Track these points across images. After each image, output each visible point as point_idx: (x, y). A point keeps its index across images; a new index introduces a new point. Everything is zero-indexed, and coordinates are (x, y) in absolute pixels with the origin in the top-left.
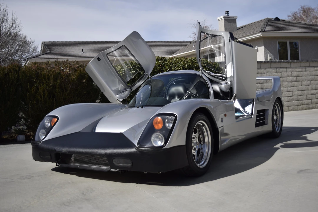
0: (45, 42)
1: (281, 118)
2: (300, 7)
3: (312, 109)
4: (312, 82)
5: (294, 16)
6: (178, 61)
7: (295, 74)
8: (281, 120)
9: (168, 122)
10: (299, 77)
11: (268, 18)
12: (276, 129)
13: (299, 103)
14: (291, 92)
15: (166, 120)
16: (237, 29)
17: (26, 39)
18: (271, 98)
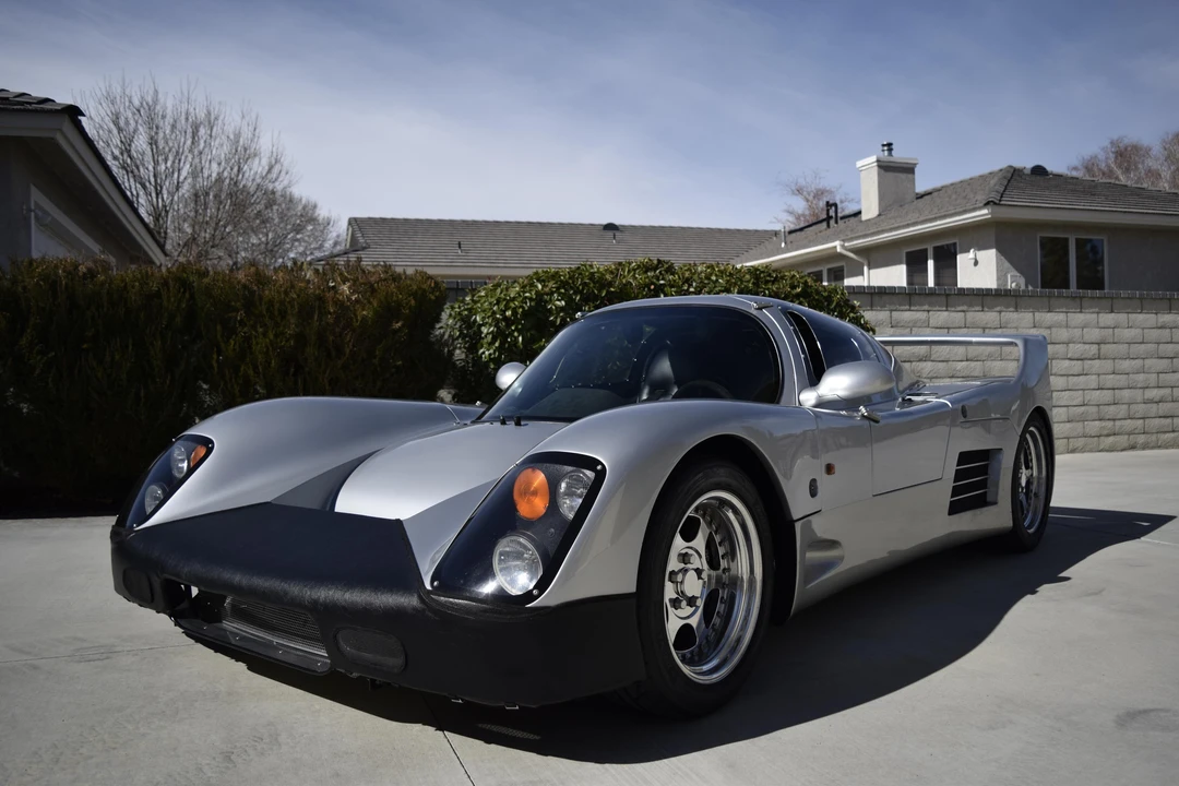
0: (355, 219)
1: (1043, 481)
2: (1106, 143)
3: (1144, 449)
4: (1148, 362)
5: (1089, 167)
6: (711, 274)
7: (1095, 334)
8: (1043, 489)
9: (570, 494)
10: (1108, 346)
11: (1011, 167)
12: (1024, 521)
13: (1104, 427)
14: (1081, 392)
15: (563, 485)
16: (917, 198)
17: (318, 212)
18: (1014, 408)
